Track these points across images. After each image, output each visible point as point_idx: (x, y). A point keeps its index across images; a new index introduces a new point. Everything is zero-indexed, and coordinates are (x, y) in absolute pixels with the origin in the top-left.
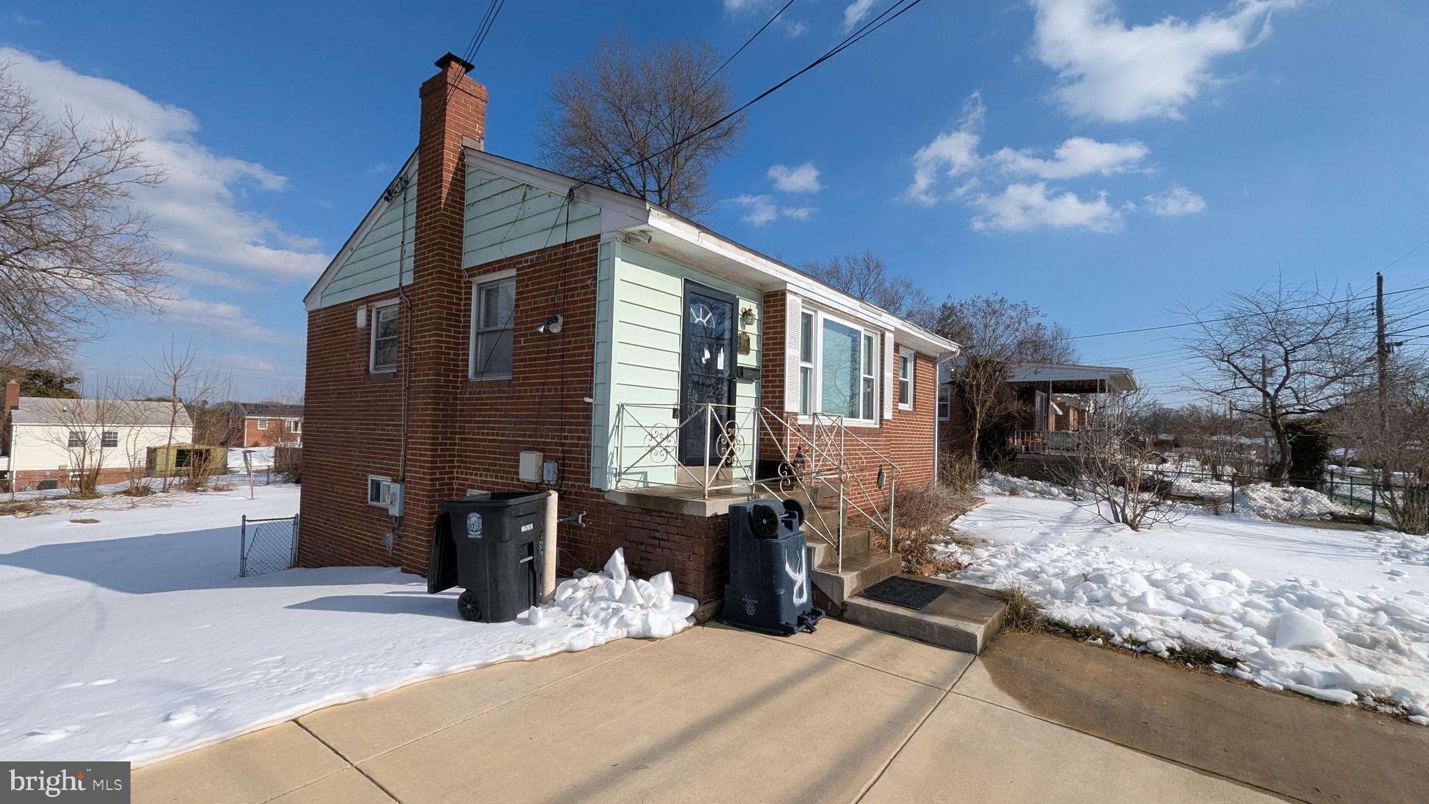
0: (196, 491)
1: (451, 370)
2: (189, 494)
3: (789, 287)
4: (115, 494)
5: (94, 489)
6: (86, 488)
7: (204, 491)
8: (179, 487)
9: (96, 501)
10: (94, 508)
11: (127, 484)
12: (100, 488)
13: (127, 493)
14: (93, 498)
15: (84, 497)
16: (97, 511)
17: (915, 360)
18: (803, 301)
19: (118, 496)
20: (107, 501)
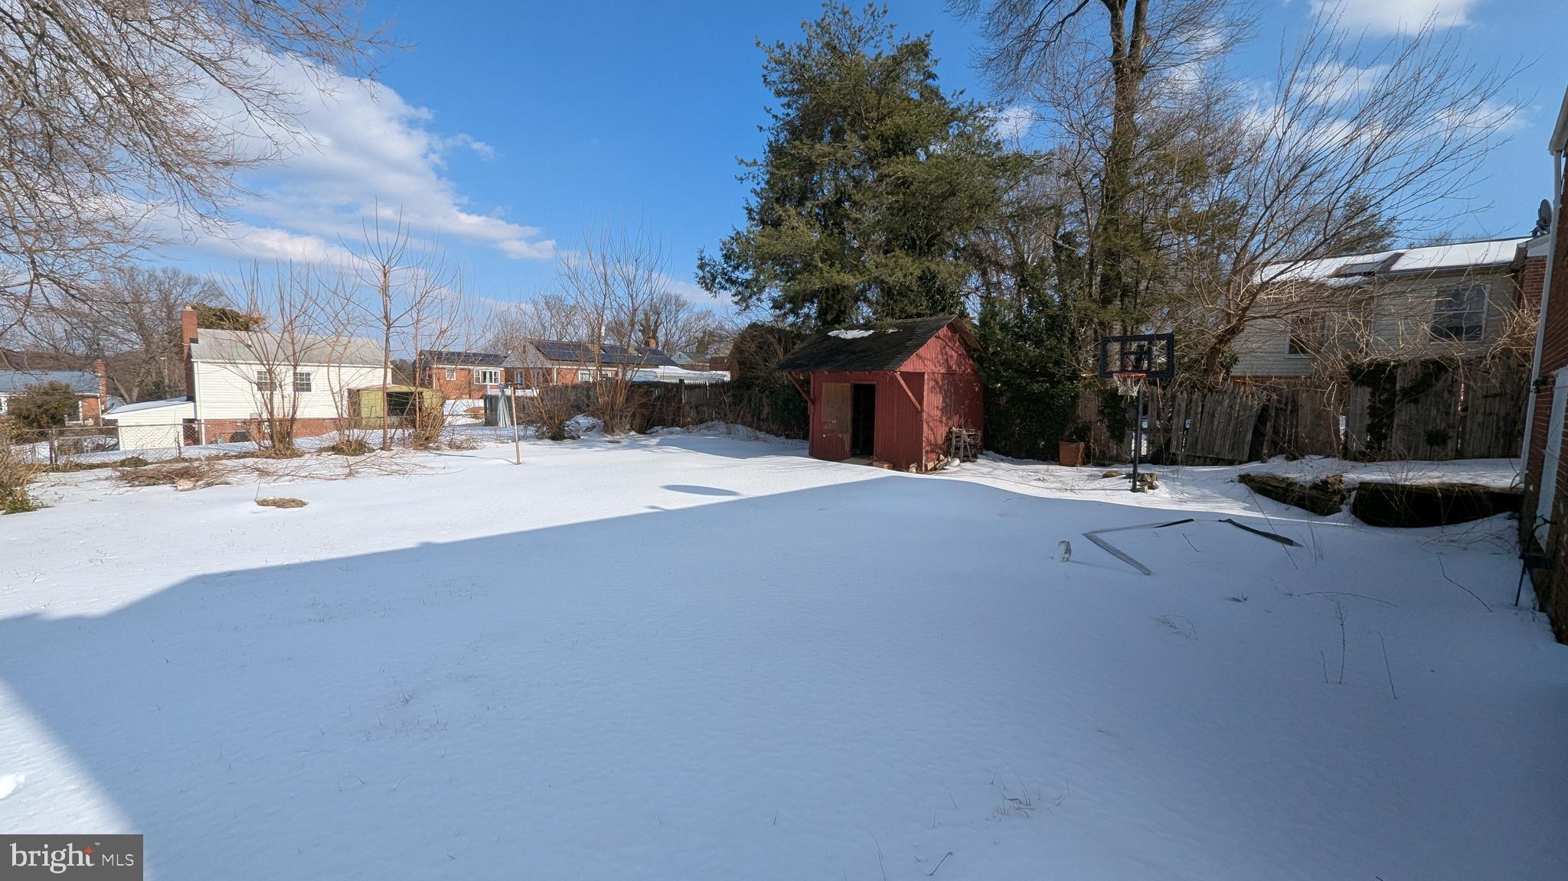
0: (427, 448)
2: (419, 454)
4: (320, 451)
5: (290, 443)
6: (280, 442)
7: (438, 449)
8: (403, 442)
9: (295, 462)
10: (293, 475)
11: (332, 437)
12: (300, 442)
13: (336, 449)
14: (292, 456)
15: (278, 455)
16: (299, 481)
19: (324, 454)
20: (311, 462)
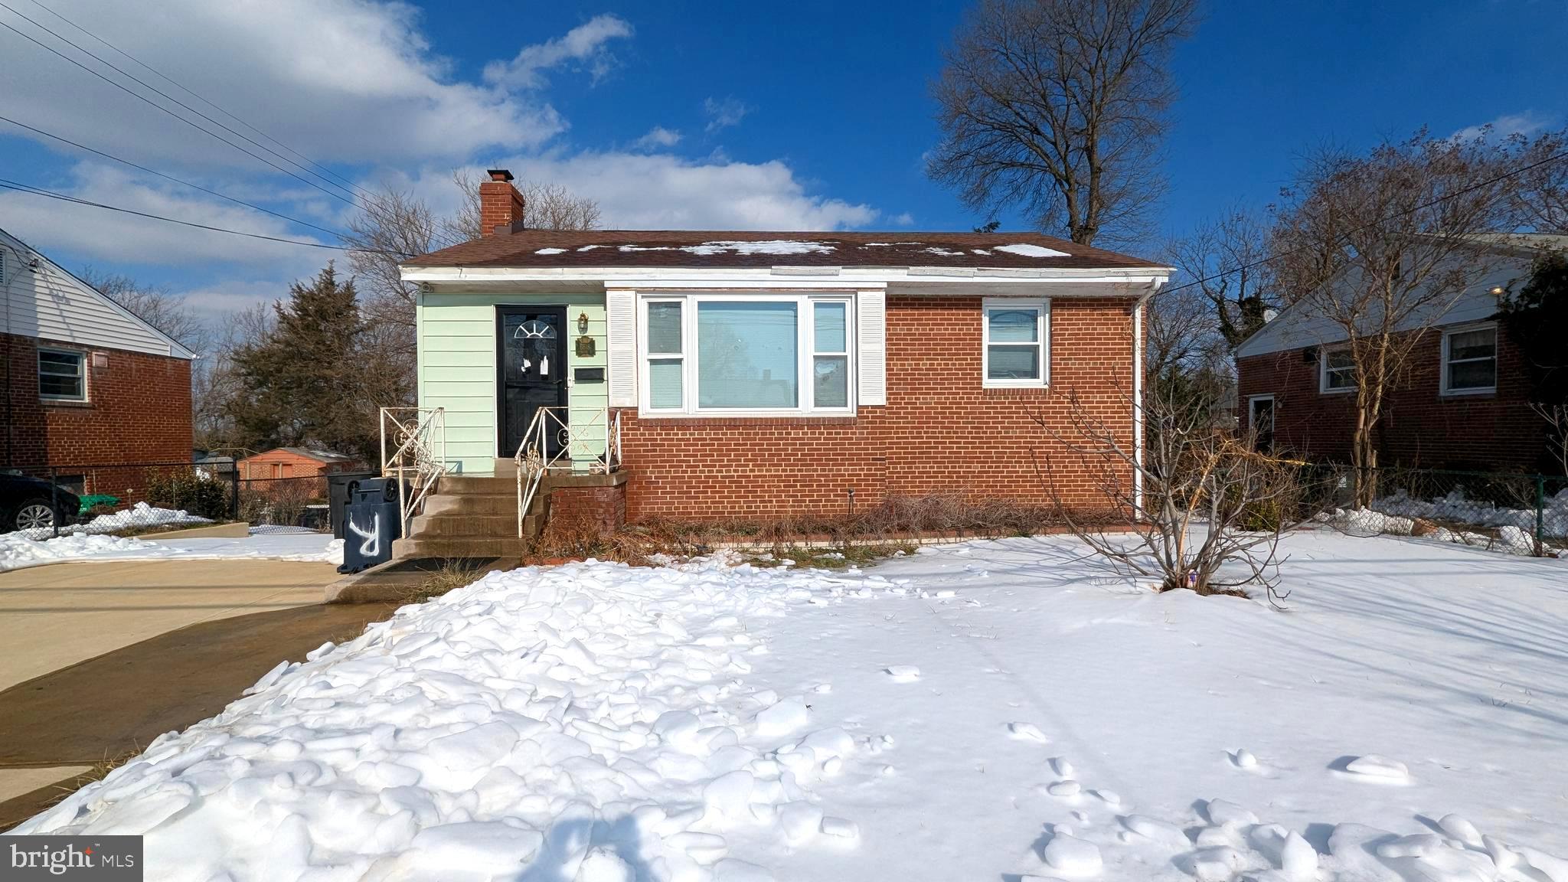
3: (604, 284)
17: (1052, 311)
18: (639, 292)
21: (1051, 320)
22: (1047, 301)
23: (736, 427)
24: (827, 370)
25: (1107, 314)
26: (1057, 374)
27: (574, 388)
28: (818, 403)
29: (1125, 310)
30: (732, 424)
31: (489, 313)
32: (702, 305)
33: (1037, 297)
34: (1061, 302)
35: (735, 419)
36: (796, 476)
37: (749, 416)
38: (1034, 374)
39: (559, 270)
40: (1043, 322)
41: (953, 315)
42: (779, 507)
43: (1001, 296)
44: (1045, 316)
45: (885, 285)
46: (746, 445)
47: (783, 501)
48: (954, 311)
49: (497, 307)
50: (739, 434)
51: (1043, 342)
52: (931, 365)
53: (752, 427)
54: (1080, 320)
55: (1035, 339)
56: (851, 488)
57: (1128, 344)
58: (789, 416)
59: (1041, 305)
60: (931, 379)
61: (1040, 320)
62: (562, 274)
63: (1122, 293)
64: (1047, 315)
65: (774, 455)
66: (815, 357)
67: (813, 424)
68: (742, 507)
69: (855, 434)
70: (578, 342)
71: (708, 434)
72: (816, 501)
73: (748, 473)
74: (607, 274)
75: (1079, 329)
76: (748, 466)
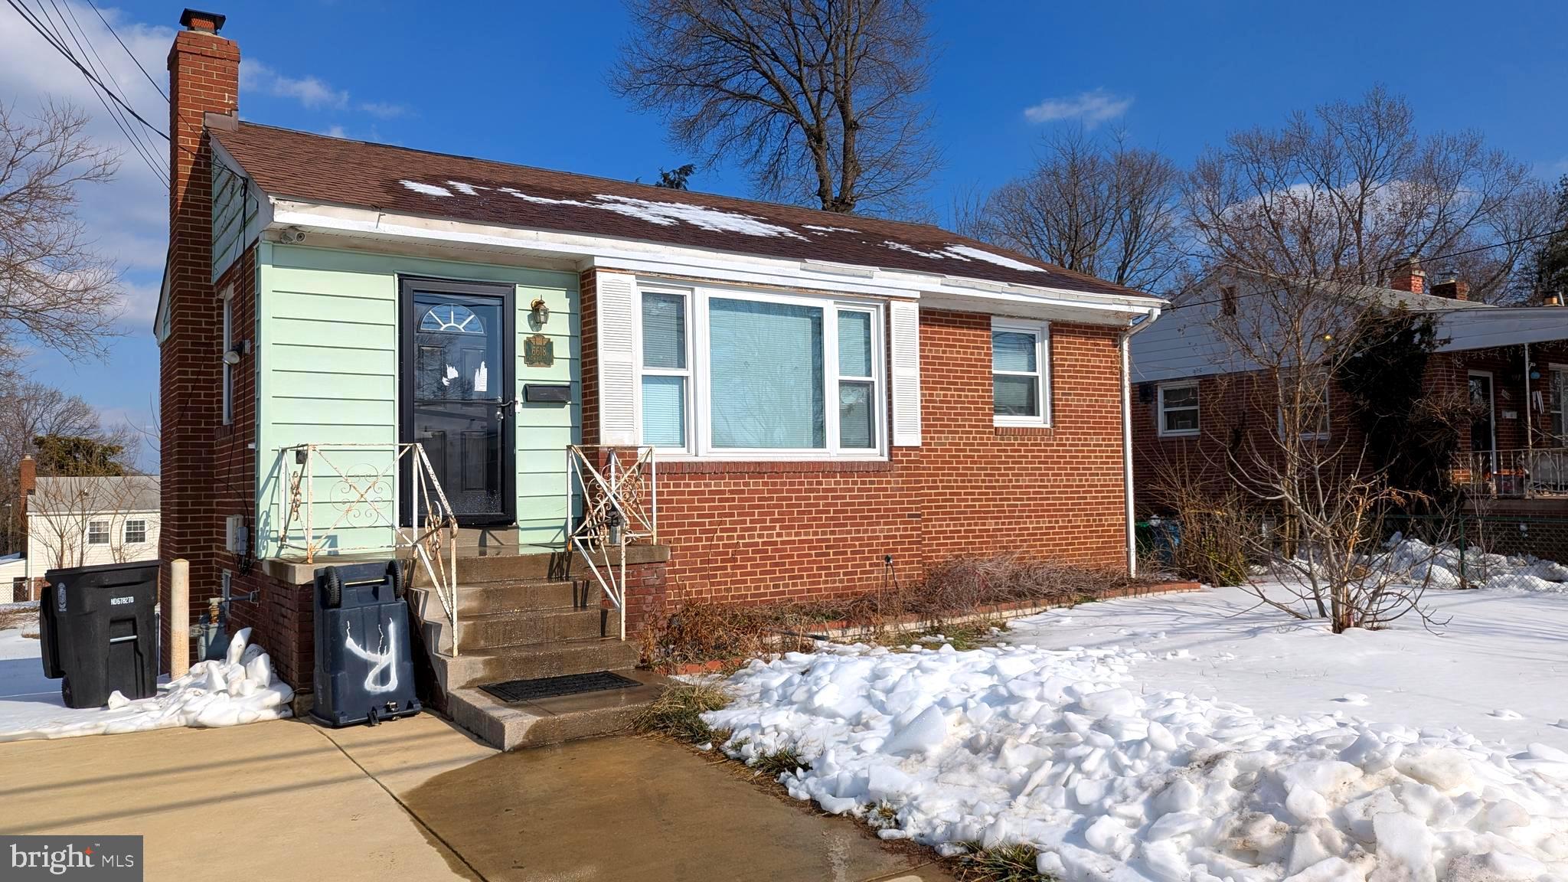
1: (202, 416)
3: (598, 262)
17: (1051, 337)
18: (638, 277)
21: (1051, 348)
22: (1045, 324)
23: (761, 474)
24: (851, 400)
25: (1099, 345)
26: (1060, 411)
27: (525, 415)
28: (845, 444)
29: (1113, 340)
30: (758, 470)
31: (387, 286)
32: (715, 304)
33: (1040, 319)
34: (1060, 328)
35: (759, 464)
36: (828, 540)
37: (777, 460)
38: (1031, 410)
39: (531, 233)
40: (1042, 349)
41: (964, 335)
42: (811, 583)
43: (1008, 316)
44: (1043, 342)
45: (918, 295)
46: (772, 499)
47: (814, 576)
48: (965, 331)
49: (402, 278)
50: (765, 484)
51: (1042, 372)
52: (945, 396)
53: (779, 475)
54: (1076, 348)
55: (1033, 367)
56: (890, 554)
57: (1117, 379)
58: (817, 460)
59: (1039, 329)
60: (945, 414)
61: (1038, 346)
62: (537, 240)
63: (1113, 322)
64: (1046, 342)
65: (803, 512)
66: (842, 383)
67: (847, 469)
68: (767, 587)
69: (892, 482)
70: (528, 343)
71: (726, 485)
72: (851, 573)
73: (775, 539)
74: (599, 247)
75: (1077, 360)
76: (773, 528)
